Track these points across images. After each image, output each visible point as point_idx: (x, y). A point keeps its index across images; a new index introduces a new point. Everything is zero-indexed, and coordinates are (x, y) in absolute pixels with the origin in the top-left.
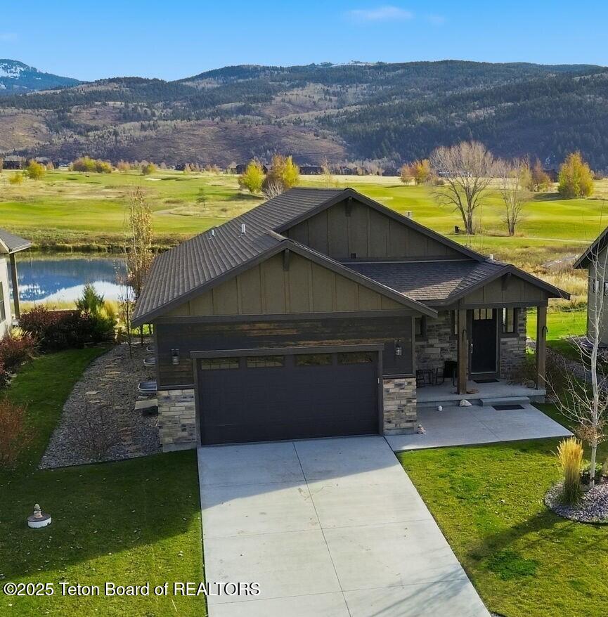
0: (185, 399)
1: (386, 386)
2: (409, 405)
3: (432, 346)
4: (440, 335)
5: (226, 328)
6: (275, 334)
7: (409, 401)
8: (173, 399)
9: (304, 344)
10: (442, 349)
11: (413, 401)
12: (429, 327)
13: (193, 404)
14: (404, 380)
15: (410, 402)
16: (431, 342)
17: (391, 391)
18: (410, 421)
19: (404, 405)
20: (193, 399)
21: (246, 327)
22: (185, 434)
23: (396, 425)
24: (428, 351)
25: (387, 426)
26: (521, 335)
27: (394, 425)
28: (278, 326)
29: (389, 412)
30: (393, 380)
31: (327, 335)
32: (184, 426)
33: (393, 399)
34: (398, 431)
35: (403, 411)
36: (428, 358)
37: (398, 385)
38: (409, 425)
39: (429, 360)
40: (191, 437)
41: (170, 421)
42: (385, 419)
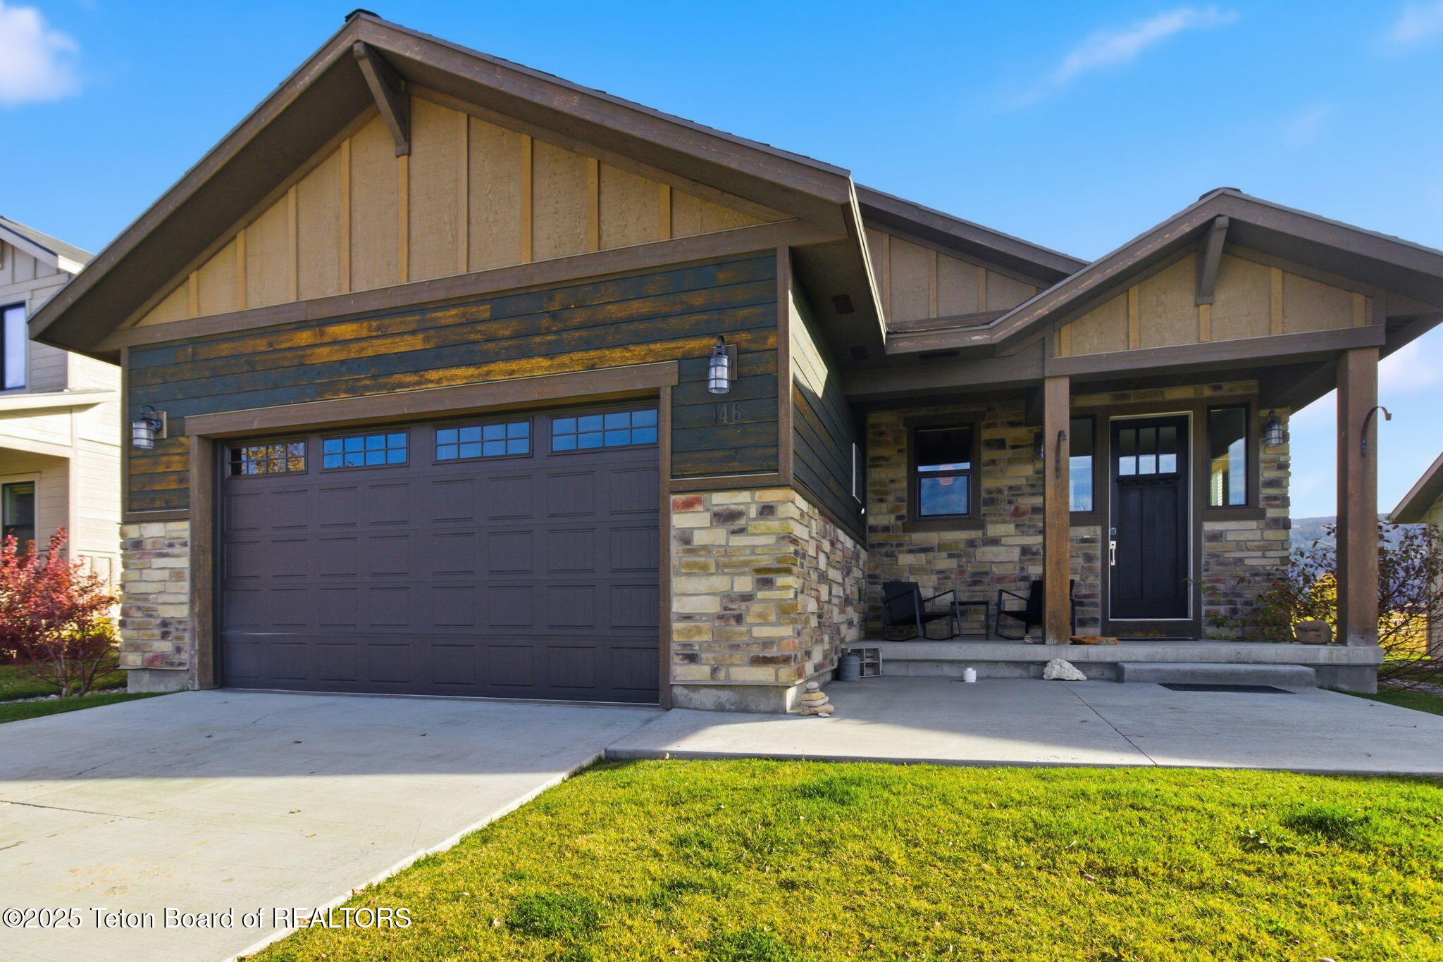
0: (170, 550)
1: (680, 521)
2: (760, 595)
3: (995, 542)
4: (1017, 513)
5: (261, 344)
6: (370, 353)
7: (765, 578)
8: (148, 547)
9: (439, 381)
10: (1025, 551)
11: (781, 580)
12: (990, 492)
13: (183, 563)
14: (744, 496)
15: (766, 583)
16: (993, 530)
17: (699, 539)
18: (766, 661)
19: (747, 598)
20: (187, 550)
21: (305, 337)
22: (165, 646)
23: (715, 670)
24: (987, 554)
25: (681, 672)
26: (1271, 513)
27: (706, 670)
28: (379, 328)
29: (688, 617)
30: (704, 496)
31: (505, 344)
32: (165, 624)
33: (704, 570)
34: (725, 695)
35: (739, 619)
36: (987, 573)
37: (725, 517)
38: (763, 675)
39: (986, 580)
40: (176, 659)
41: (139, 608)
42: (675, 647)
